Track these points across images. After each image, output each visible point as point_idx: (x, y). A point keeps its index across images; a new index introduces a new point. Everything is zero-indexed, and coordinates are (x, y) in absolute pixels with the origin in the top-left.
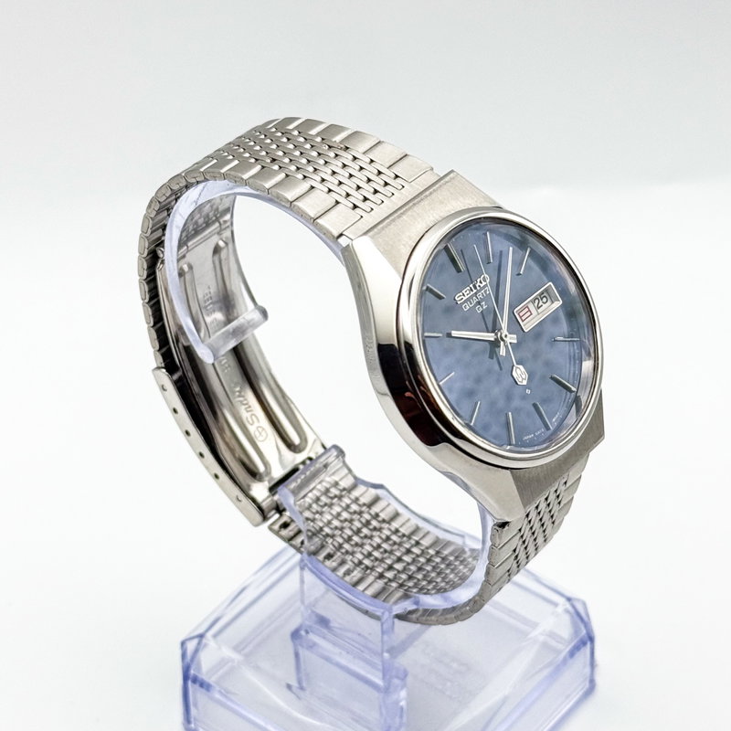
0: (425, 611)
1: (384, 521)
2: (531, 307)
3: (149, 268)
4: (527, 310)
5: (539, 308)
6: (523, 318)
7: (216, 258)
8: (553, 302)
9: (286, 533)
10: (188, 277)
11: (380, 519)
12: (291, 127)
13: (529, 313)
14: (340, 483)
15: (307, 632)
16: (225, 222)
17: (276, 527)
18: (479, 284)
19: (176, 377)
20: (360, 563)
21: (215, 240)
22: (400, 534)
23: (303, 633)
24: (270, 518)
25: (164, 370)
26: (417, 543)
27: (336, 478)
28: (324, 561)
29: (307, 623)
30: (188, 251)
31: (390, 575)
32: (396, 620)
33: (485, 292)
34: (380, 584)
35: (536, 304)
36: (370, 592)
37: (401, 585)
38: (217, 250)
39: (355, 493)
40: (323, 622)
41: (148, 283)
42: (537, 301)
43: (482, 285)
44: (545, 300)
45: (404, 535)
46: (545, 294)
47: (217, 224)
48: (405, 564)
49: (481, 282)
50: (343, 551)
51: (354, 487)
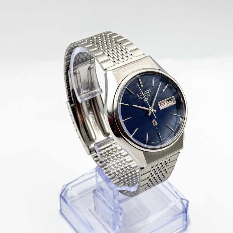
0: (127, 191)
1: (127, 162)
2: (165, 102)
3: (66, 70)
4: (163, 103)
5: (168, 103)
6: (161, 106)
7: (89, 71)
8: (174, 102)
9: (96, 159)
10: (78, 75)
11: (126, 161)
12: (108, 34)
13: (164, 104)
14: (118, 148)
15: (98, 191)
16: (93, 60)
17: (93, 157)
18: (147, 92)
19: (72, 105)
20: (115, 173)
21: (89, 65)
22: (130, 167)
23: (96, 191)
24: (93, 153)
25: (69, 103)
26: (135, 171)
27: (117, 146)
28: (104, 170)
29: (98, 188)
30: (78, 67)
31: (122, 178)
32: (119, 192)
33: (149, 95)
34: (118, 180)
35: (167, 102)
36: (114, 182)
37: (124, 182)
38: (89, 69)
39: (121, 152)
40: (102, 189)
41: (66, 75)
42: (168, 101)
43: (148, 93)
44: (171, 101)
45: (132, 167)
46: (172, 100)
47: (90, 61)
48: (128, 176)
49: (148, 92)
50: (111, 168)
51: (121, 150)
